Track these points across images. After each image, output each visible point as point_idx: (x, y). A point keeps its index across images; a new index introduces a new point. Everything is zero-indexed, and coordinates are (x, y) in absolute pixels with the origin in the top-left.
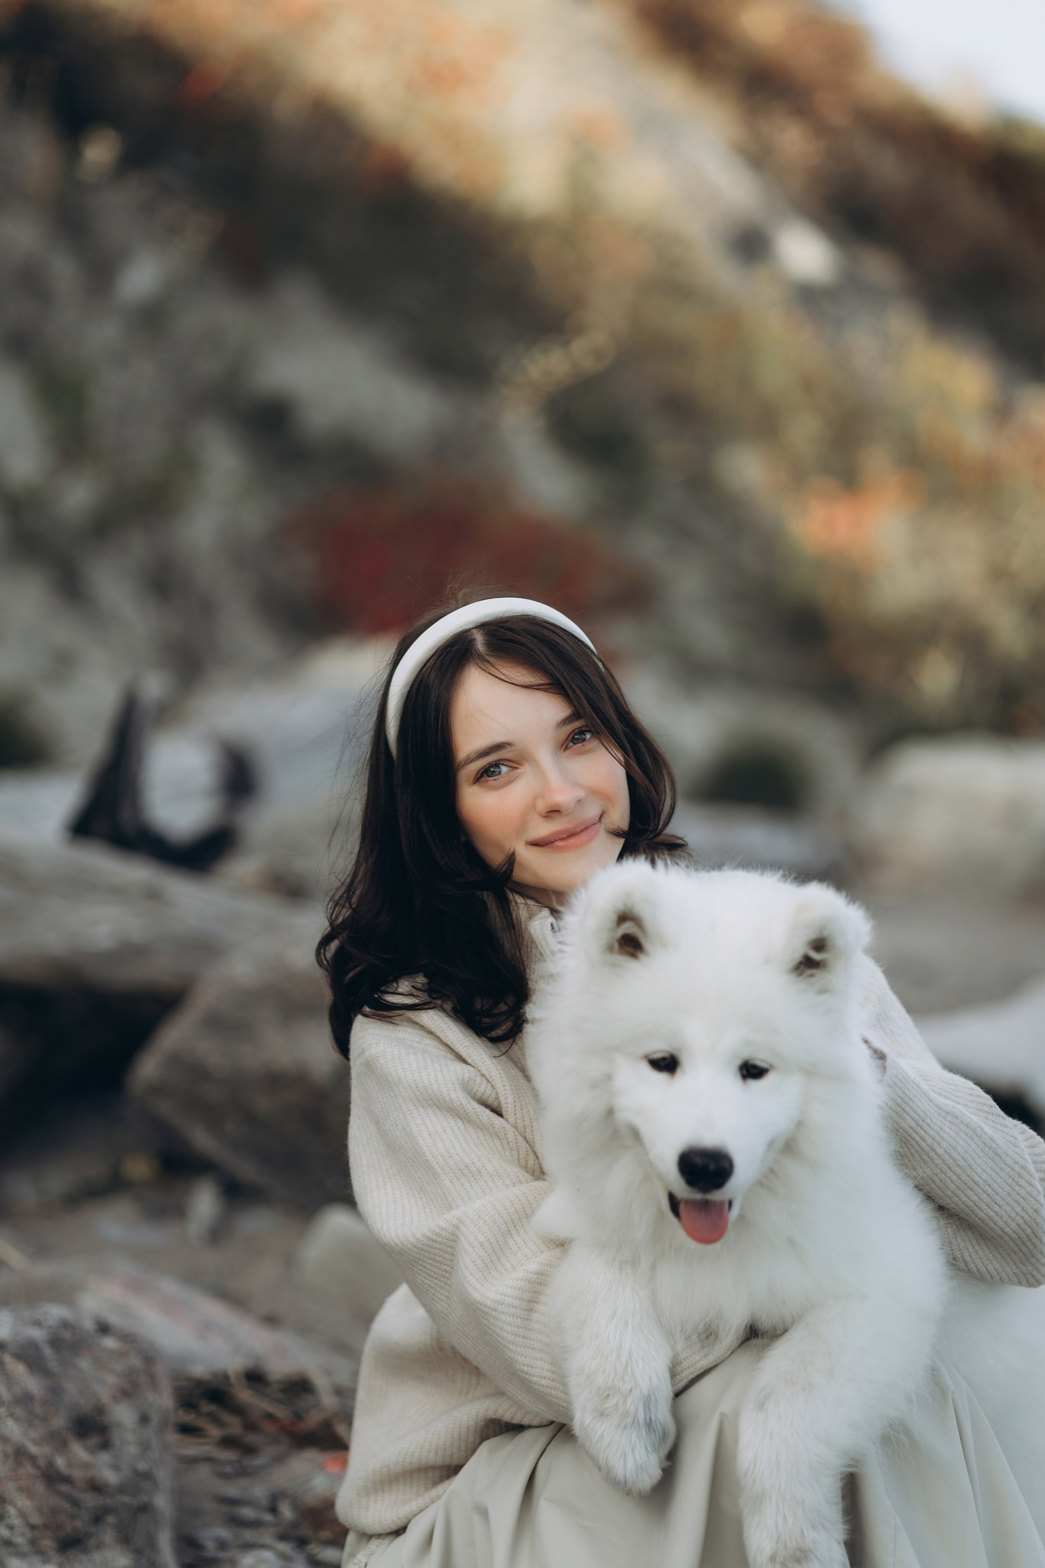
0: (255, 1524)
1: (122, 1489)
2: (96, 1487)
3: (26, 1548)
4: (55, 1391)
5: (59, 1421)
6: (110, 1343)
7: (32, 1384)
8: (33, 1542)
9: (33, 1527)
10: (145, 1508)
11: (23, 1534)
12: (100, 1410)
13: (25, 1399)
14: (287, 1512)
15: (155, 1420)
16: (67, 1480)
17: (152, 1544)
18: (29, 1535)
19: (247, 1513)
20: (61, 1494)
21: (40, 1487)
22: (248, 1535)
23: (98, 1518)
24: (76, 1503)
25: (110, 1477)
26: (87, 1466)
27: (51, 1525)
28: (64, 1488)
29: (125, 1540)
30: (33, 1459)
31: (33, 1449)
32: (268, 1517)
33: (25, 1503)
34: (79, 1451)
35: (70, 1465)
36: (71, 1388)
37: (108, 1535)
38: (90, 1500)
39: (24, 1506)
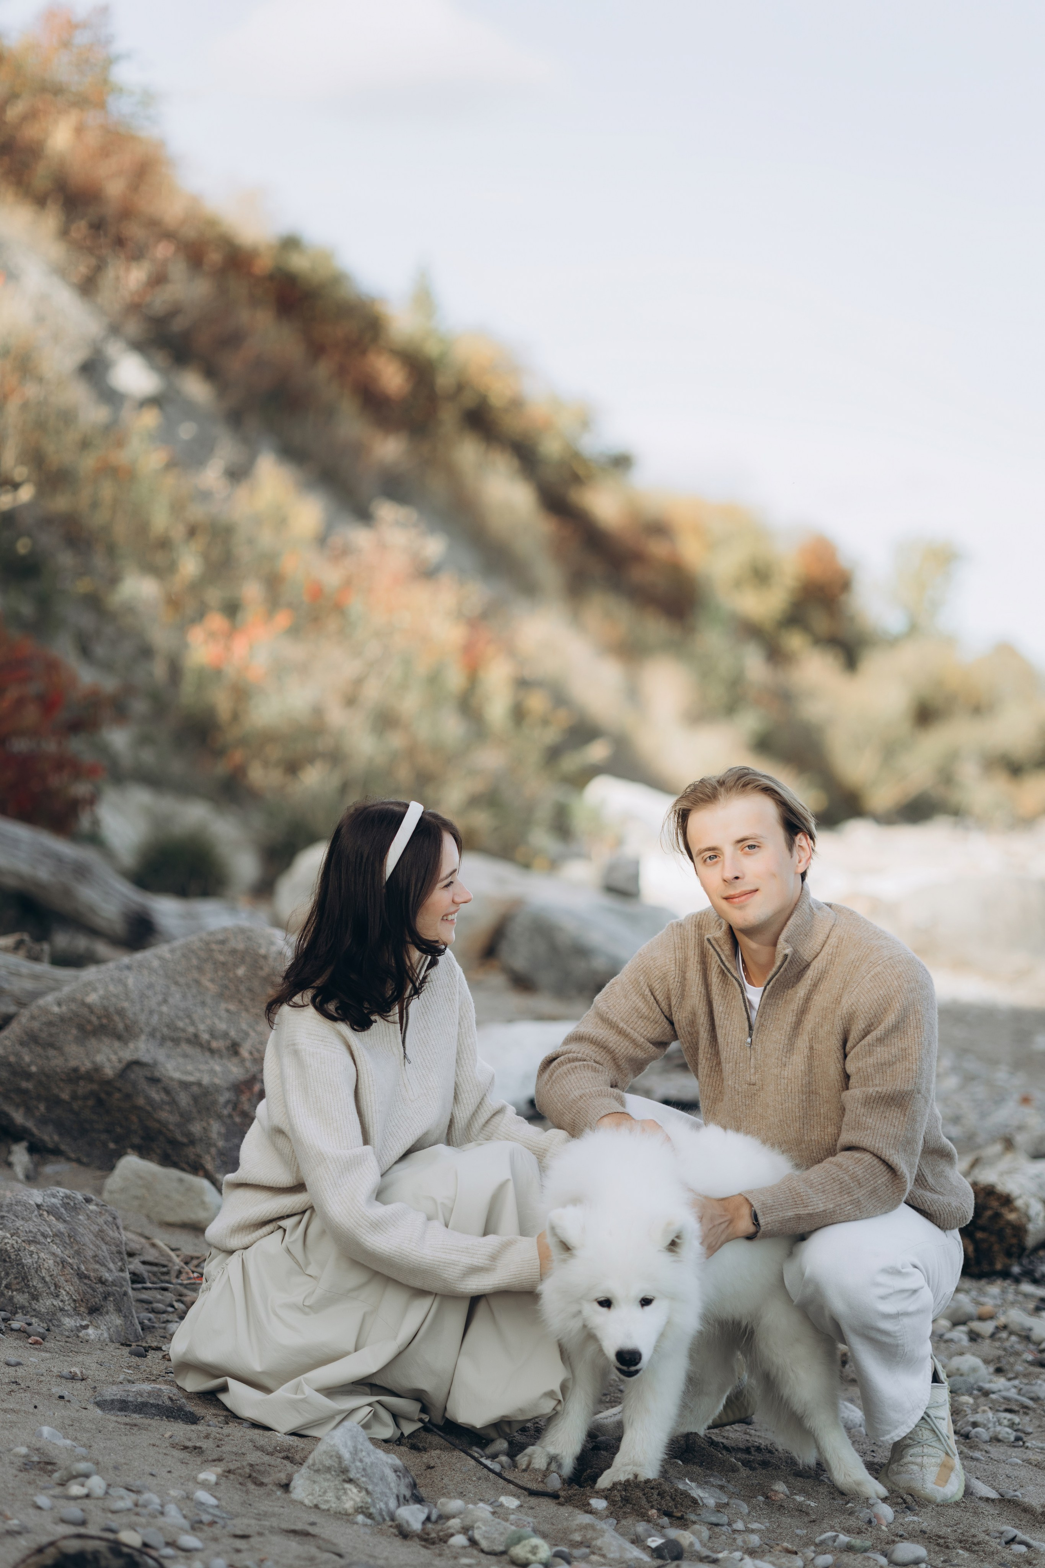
0: (164, 1312)
2: (102, 1281)
3: (71, 1312)
6: (92, 1207)
7: (61, 1226)
8: (75, 1309)
9: (74, 1301)
11: (69, 1305)
13: (59, 1234)
16: (87, 1277)
18: (72, 1305)
19: (160, 1306)
20: (86, 1284)
21: (76, 1280)
22: (165, 1317)
23: (105, 1298)
24: (94, 1291)
27: (83, 1300)
28: (86, 1281)
29: (119, 1310)
30: (71, 1265)
31: (70, 1260)
32: (170, 1309)
33: (69, 1287)
35: (87, 1269)
37: (111, 1307)
38: (100, 1288)
39: (69, 1289)
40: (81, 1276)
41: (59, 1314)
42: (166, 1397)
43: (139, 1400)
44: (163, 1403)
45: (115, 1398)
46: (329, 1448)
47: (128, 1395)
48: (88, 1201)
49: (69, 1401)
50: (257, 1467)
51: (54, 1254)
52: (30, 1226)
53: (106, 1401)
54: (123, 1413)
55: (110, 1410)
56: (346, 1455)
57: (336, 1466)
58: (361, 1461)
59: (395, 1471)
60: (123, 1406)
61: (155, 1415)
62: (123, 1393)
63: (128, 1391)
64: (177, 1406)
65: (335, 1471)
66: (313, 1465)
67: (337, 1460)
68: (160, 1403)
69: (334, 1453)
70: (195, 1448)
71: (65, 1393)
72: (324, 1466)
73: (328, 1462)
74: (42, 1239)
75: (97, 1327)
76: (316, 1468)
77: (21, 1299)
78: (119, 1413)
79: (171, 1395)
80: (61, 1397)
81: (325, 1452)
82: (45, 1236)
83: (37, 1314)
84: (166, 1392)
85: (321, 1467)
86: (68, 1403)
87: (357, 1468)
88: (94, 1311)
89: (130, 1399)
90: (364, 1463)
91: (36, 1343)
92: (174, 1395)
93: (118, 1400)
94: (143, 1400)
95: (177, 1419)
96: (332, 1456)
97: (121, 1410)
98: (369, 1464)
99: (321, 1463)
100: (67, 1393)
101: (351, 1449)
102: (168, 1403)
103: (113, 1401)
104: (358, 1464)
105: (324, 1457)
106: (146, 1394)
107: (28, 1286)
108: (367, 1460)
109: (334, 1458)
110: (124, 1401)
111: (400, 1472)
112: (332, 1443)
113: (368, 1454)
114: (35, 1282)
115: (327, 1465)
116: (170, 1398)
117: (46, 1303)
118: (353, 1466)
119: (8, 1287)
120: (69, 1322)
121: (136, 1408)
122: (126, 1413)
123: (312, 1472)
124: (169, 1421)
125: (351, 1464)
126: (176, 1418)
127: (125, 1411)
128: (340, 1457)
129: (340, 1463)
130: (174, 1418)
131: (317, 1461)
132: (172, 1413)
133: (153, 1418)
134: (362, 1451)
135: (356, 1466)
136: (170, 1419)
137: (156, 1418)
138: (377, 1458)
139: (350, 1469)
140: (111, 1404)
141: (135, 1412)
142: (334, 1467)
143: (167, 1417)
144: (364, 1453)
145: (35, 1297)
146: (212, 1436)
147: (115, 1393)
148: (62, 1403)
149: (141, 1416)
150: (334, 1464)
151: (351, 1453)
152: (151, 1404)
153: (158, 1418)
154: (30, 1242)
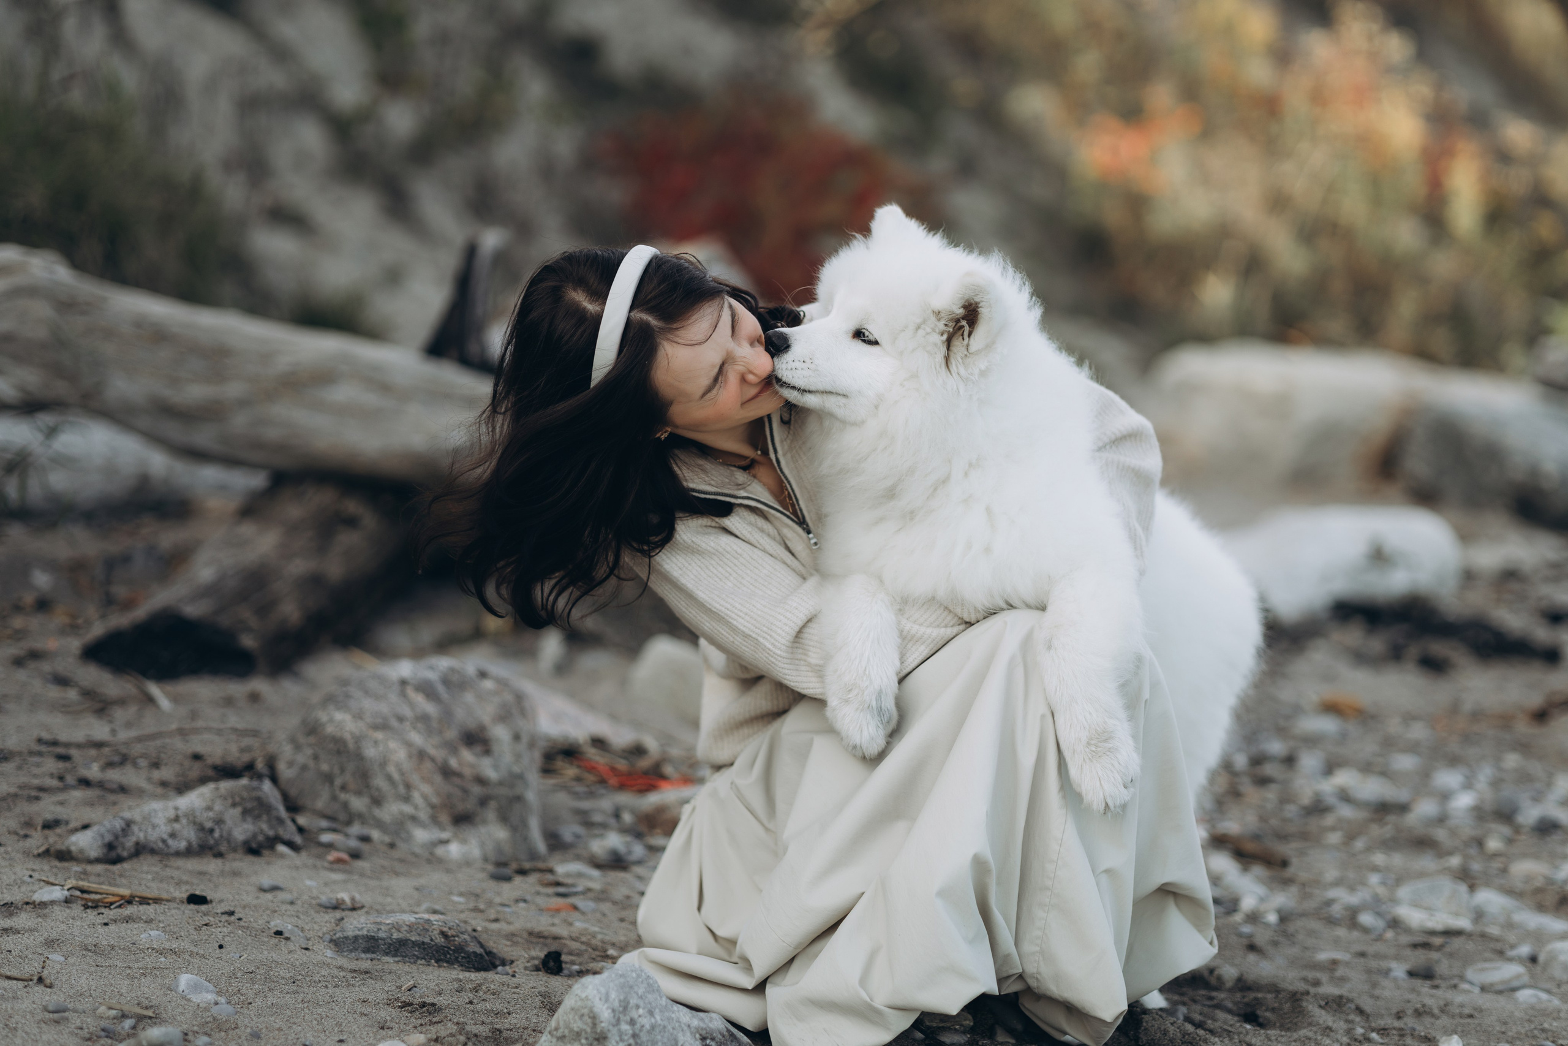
0: (603, 825)
1: (501, 783)
2: (481, 781)
3: (427, 821)
4: (447, 715)
5: (452, 734)
6: (488, 684)
7: (430, 708)
8: (432, 817)
9: (432, 807)
10: (519, 799)
11: (425, 812)
12: (482, 728)
13: (424, 718)
14: (627, 818)
15: (525, 739)
16: (459, 775)
17: (524, 824)
18: (430, 812)
19: (596, 819)
20: (454, 784)
21: (438, 779)
23: (483, 802)
24: (465, 791)
25: (491, 774)
26: (472, 766)
27: (447, 804)
28: (457, 781)
29: (504, 818)
30: (433, 760)
31: (432, 751)
32: (613, 821)
33: (426, 789)
34: (467, 755)
35: (461, 765)
36: (460, 714)
37: (491, 815)
38: (476, 790)
39: (425, 791)
40: (447, 772)
41: (410, 825)
42: (435, 932)
43: (395, 936)
44: (432, 940)
45: (360, 933)
46: (579, 1003)
47: (379, 929)
48: (483, 675)
49: (287, 939)
50: (505, 1034)
51: (408, 744)
52: (383, 708)
53: (346, 938)
54: (369, 956)
55: (351, 951)
56: (605, 1014)
57: (589, 1030)
58: (632, 1022)
59: (703, 1039)
60: (371, 945)
61: (418, 958)
62: (372, 926)
63: (380, 923)
64: (454, 945)
65: (587, 1039)
66: (556, 1029)
67: (589, 1021)
68: (427, 940)
69: (585, 1011)
70: (423, 1005)
71: (288, 927)
72: (571, 1030)
73: (577, 1025)
74: (394, 723)
75: (464, 841)
76: (559, 1034)
77: (358, 804)
78: (363, 955)
79: (445, 929)
80: (279, 933)
81: (572, 1009)
82: (401, 719)
83: (380, 825)
84: (437, 926)
85: (566, 1032)
86: (284, 941)
87: (621, 1034)
88: (462, 819)
89: (382, 935)
90: (638, 1026)
91: (339, 861)
92: (450, 929)
93: (363, 937)
94: (401, 936)
95: (453, 964)
96: (583, 1015)
97: (367, 950)
98: (648, 1027)
99: (567, 1026)
100: (290, 927)
101: (616, 1004)
102: (440, 940)
103: (356, 938)
104: (625, 1027)
105: (571, 1017)
106: (406, 928)
107: (368, 786)
108: (646, 1022)
109: (586, 1018)
110: (373, 938)
111: (713, 1039)
112: (583, 996)
113: (651, 1013)
114: (379, 782)
115: (576, 1029)
116: (443, 933)
117: (392, 810)
118: (614, 1031)
119: (343, 788)
120: (421, 835)
121: (389, 947)
122: (373, 956)
123: (554, 1040)
124: (440, 967)
125: (611, 1028)
126: (451, 963)
127: (373, 952)
128: (594, 1018)
129: (594, 1025)
130: (447, 962)
131: (561, 1023)
132: (445, 956)
133: (415, 963)
134: (638, 1007)
135: (619, 1030)
136: (441, 963)
137: (419, 962)
138: (670, 1019)
139: (609, 1035)
140: (354, 942)
141: (387, 954)
142: (586, 1033)
143: (437, 962)
144: (641, 1011)
145: (377, 801)
146: (484, 988)
147: (360, 926)
148: (274, 941)
149: (396, 959)
150: (585, 1027)
151: (613, 1011)
152: (413, 942)
153: (423, 962)
154: (376, 727)
